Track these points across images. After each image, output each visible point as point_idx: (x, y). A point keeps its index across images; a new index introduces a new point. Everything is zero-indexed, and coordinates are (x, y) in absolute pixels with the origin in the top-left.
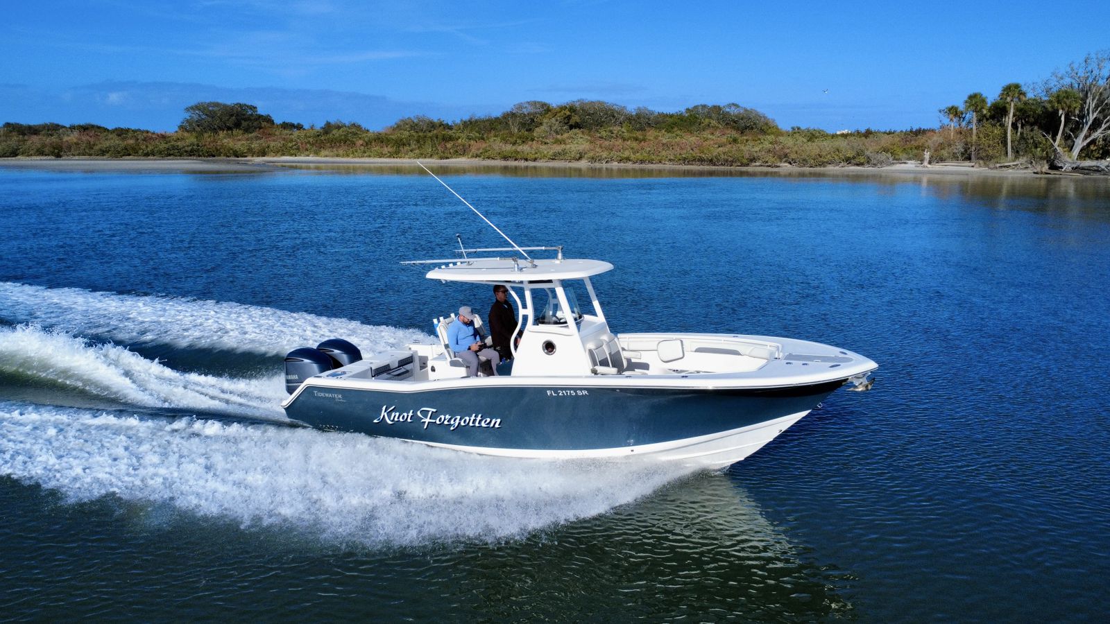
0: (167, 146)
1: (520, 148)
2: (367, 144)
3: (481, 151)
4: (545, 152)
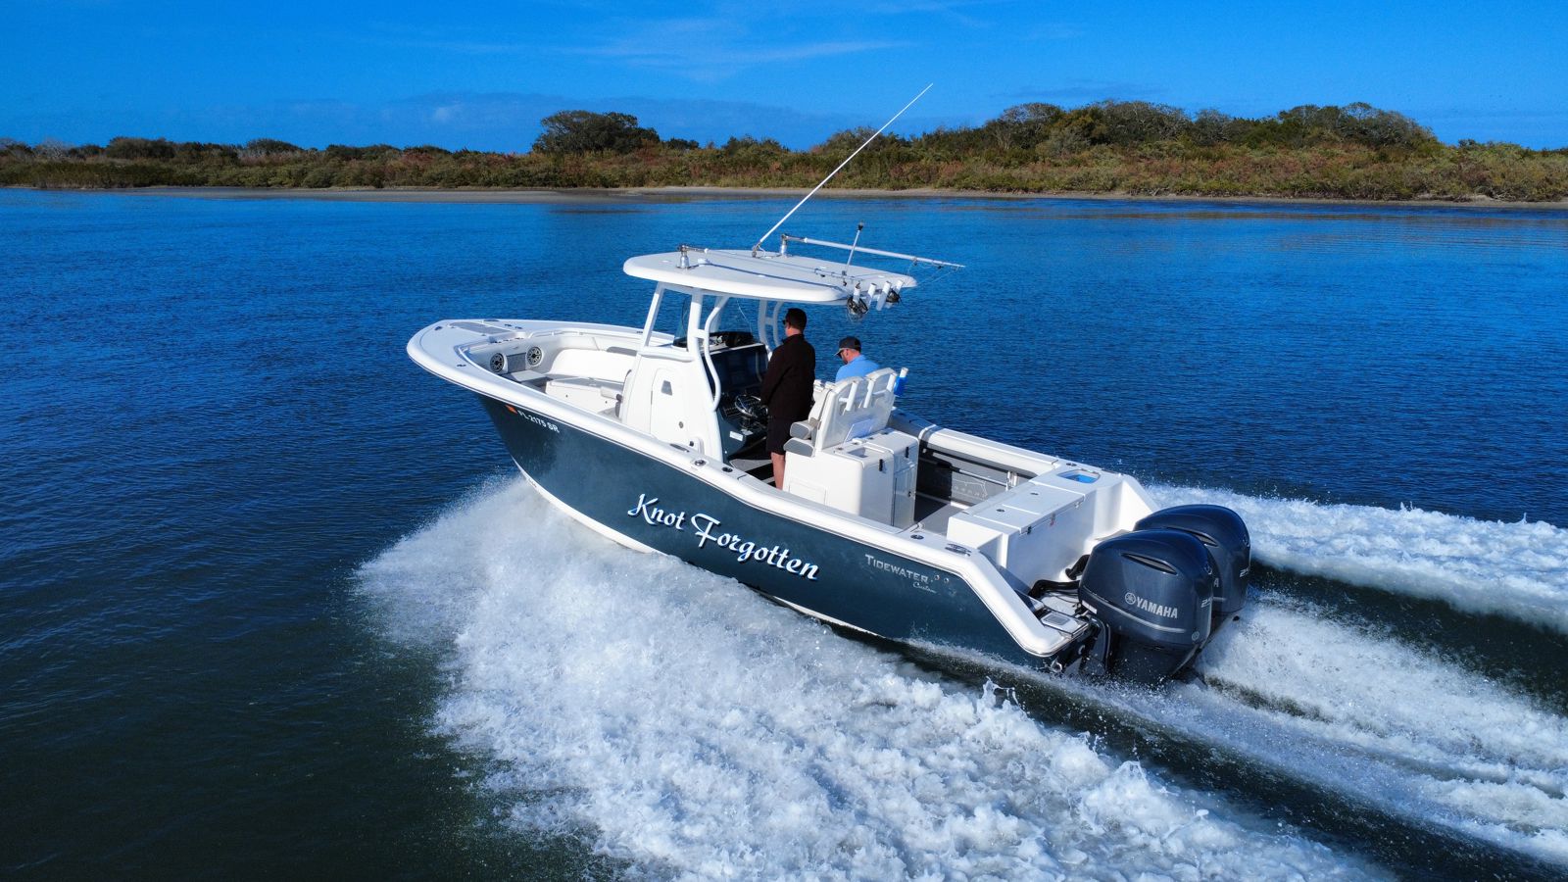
0: (514, 172)
1: (1016, 172)
2: (786, 167)
3: (954, 177)
4: (1057, 179)
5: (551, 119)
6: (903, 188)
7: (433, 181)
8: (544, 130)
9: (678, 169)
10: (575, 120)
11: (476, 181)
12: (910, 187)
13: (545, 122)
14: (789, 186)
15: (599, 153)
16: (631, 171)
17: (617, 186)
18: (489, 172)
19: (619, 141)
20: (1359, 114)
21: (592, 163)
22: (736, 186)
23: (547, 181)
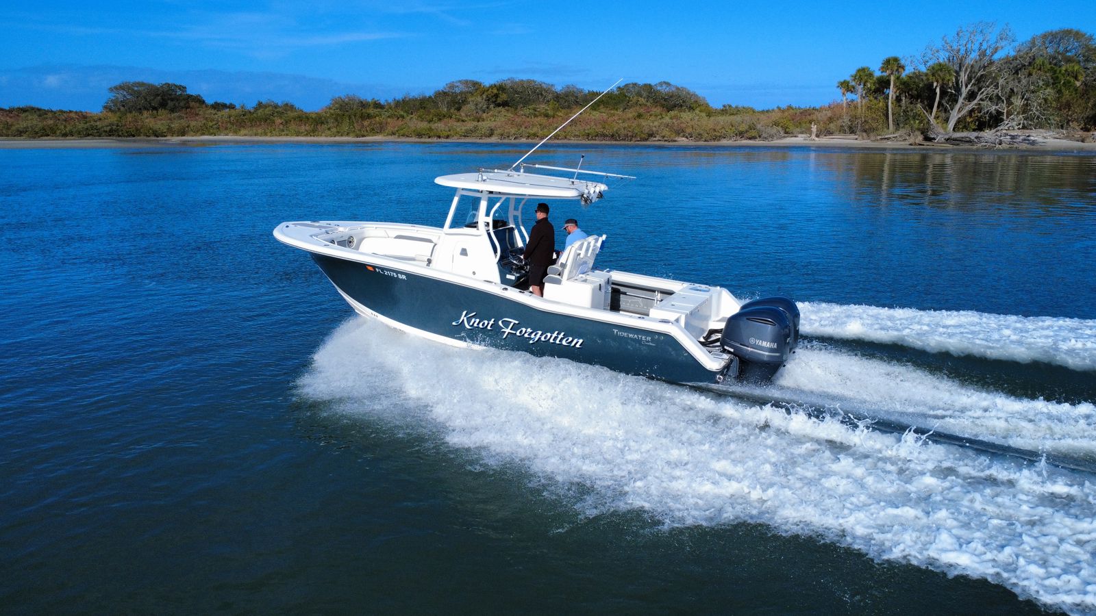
0: (85, 126)
1: (434, 126)
2: (287, 122)
3: (396, 129)
4: (458, 130)
5: (116, 88)
6: (363, 136)
7: (20, 133)
8: (111, 96)
9: (211, 124)
10: (136, 89)
11: (55, 133)
12: (368, 135)
13: (111, 90)
14: (287, 135)
15: (155, 112)
16: (176, 125)
17: (165, 136)
18: (65, 127)
19: (171, 104)
20: (664, 89)
21: (148, 120)
22: (251, 135)
23: (112, 133)
